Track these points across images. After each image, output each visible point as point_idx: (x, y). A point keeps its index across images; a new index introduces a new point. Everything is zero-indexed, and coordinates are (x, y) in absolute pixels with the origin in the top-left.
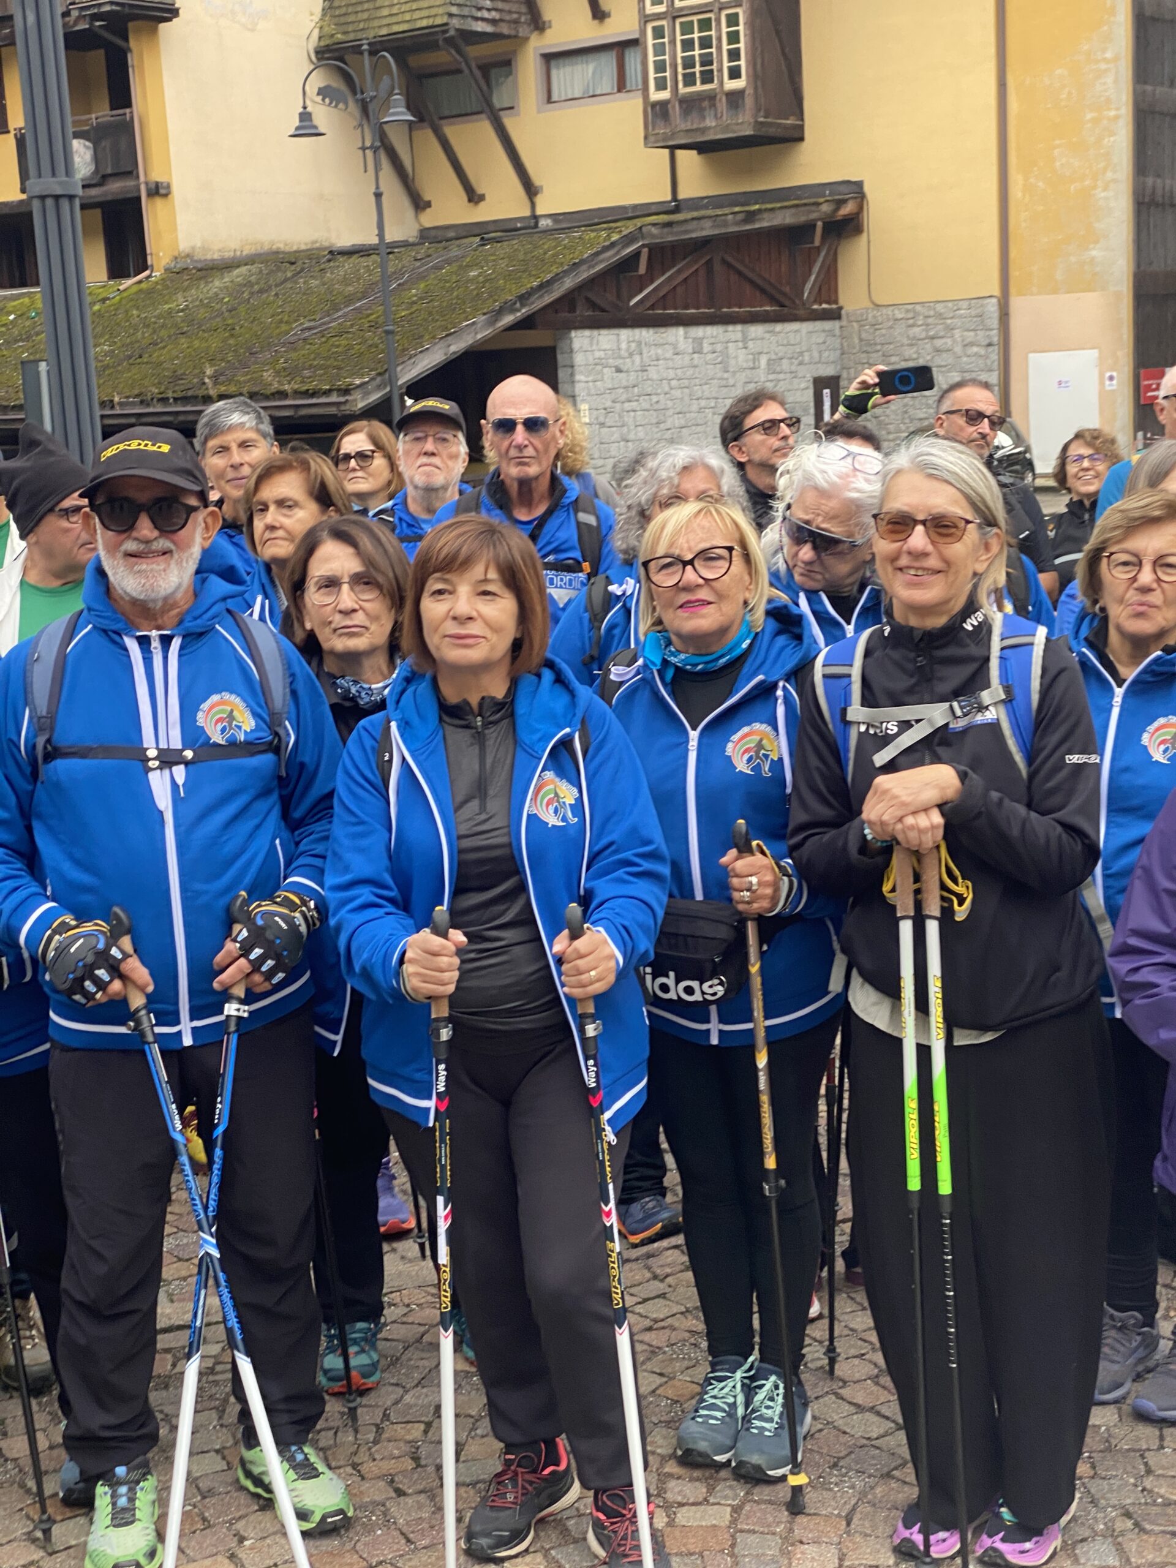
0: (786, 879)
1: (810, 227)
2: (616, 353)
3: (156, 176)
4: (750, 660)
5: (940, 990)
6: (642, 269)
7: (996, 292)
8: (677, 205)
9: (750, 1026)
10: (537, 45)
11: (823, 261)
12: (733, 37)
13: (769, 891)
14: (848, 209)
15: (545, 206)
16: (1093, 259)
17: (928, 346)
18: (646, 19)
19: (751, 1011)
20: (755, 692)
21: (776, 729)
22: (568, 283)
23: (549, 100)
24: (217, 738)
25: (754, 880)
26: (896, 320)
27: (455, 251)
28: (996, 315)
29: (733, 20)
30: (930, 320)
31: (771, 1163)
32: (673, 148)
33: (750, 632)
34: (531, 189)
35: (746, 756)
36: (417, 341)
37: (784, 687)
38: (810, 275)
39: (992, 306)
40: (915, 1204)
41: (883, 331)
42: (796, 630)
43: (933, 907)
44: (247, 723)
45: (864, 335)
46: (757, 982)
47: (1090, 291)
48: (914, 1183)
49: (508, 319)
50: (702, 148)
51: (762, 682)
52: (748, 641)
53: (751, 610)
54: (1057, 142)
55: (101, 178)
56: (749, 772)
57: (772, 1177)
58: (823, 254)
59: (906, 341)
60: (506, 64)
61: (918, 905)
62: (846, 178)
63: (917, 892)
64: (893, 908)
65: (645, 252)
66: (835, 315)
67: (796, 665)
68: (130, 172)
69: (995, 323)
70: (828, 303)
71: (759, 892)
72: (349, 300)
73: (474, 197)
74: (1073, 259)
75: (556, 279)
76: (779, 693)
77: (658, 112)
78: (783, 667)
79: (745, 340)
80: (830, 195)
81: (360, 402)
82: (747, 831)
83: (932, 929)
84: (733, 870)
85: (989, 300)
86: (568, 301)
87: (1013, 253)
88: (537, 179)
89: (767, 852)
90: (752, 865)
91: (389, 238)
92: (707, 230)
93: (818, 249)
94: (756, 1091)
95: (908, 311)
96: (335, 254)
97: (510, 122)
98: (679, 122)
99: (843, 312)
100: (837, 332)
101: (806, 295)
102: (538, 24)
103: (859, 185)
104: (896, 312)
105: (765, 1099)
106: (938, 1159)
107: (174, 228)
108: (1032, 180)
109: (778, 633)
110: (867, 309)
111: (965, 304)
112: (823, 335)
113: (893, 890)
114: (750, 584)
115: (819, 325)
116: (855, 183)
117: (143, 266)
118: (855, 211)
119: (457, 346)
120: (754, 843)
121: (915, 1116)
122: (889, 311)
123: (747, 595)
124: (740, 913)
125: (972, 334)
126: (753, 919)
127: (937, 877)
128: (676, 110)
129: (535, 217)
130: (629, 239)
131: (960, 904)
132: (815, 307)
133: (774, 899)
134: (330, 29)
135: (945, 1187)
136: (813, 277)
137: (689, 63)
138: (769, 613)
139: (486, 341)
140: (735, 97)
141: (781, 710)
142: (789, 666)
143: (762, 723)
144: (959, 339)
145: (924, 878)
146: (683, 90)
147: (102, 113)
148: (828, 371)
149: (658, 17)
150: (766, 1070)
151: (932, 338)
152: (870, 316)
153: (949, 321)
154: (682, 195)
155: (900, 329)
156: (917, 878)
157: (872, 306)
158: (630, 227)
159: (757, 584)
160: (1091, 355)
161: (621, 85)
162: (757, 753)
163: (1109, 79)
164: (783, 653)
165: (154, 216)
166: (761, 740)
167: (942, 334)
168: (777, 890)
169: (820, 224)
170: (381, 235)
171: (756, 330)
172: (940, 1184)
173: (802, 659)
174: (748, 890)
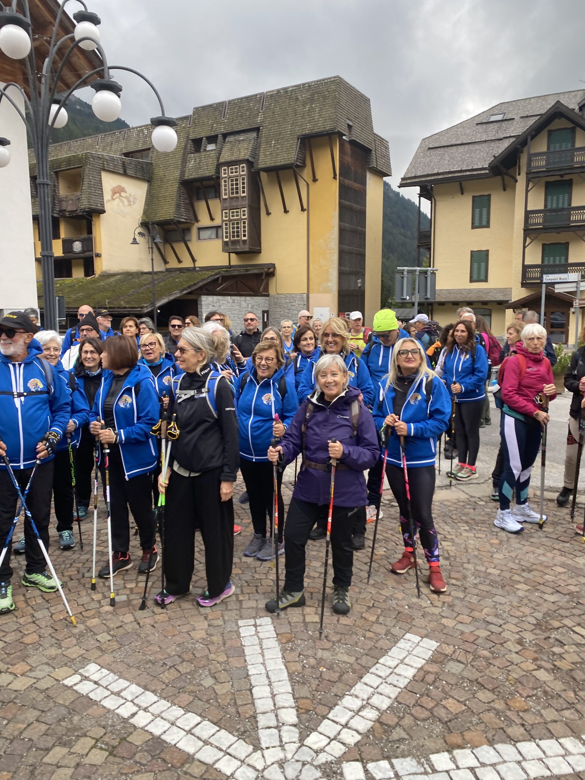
1: (262, 274)
2: (213, 302)
3: (98, 251)
6: (220, 281)
7: (306, 292)
8: (230, 266)
10: (197, 225)
11: (265, 283)
12: (244, 227)
14: (271, 270)
15: (198, 264)
16: (329, 286)
17: (290, 304)
18: (223, 221)
22: (201, 284)
23: (199, 239)
24: (33, 390)
26: (282, 297)
27: (173, 274)
29: (244, 223)
30: (290, 298)
32: (229, 253)
34: (194, 260)
36: (161, 296)
41: (279, 300)
44: (41, 386)
45: (275, 301)
47: (328, 293)
49: (185, 292)
50: (237, 253)
54: (321, 257)
55: (83, 251)
58: (265, 281)
59: (285, 303)
60: (189, 230)
62: (271, 263)
65: (220, 278)
66: (268, 296)
68: (91, 250)
69: (305, 299)
70: (266, 292)
72: (145, 285)
73: (180, 261)
74: (324, 285)
75: (198, 282)
77: (226, 244)
79: (245, 300)
80: (267, 266)
81: (146, 311)
85: (304, 294)
86: (201, 288)
87: (310, 283)
88: (196, 258)
91: (155, 270)
92: (236, 273)
93: (264, 279)
95: (285, 295)
96: (143, 273)
97: (189, 244)
98: (231, 247)
99: (270, 295)
100: (268, 300)
101: (261, 290)
102: (197, 221)
104: (282, 295)
107: (102, 265)
110: (276, 294)
111: (299, 295)
112: (265, 300)
115: (264, 298)
116: (273, 264)
117: (94, 274)
118: (273, 271)
119: (172, 298)
125: (300, 302)
128: (230, 243)
129: (195, 267)
130: (216, 274)
132: (263, 293)
134: (145, 218)
136: (263, 286)
137: (233, 232)
139: (179, 297)
140: (244, 242)
144: (297, 303)
146: (232, 239)
147: (85, 235)
148: (266, 309)
149: (226, 221)
151: (291, 302)
152: (276, 296)
153: (295, 299)
154: (232, 264)
155: (283, 300)
158: (217, 271)
160: (328, 309)
161: (217, 237)
163: (333, 243)
165: (97, 261)
167: (293, 302)
169: (264, 273)
170: (153, 269)
171: (248, 298)
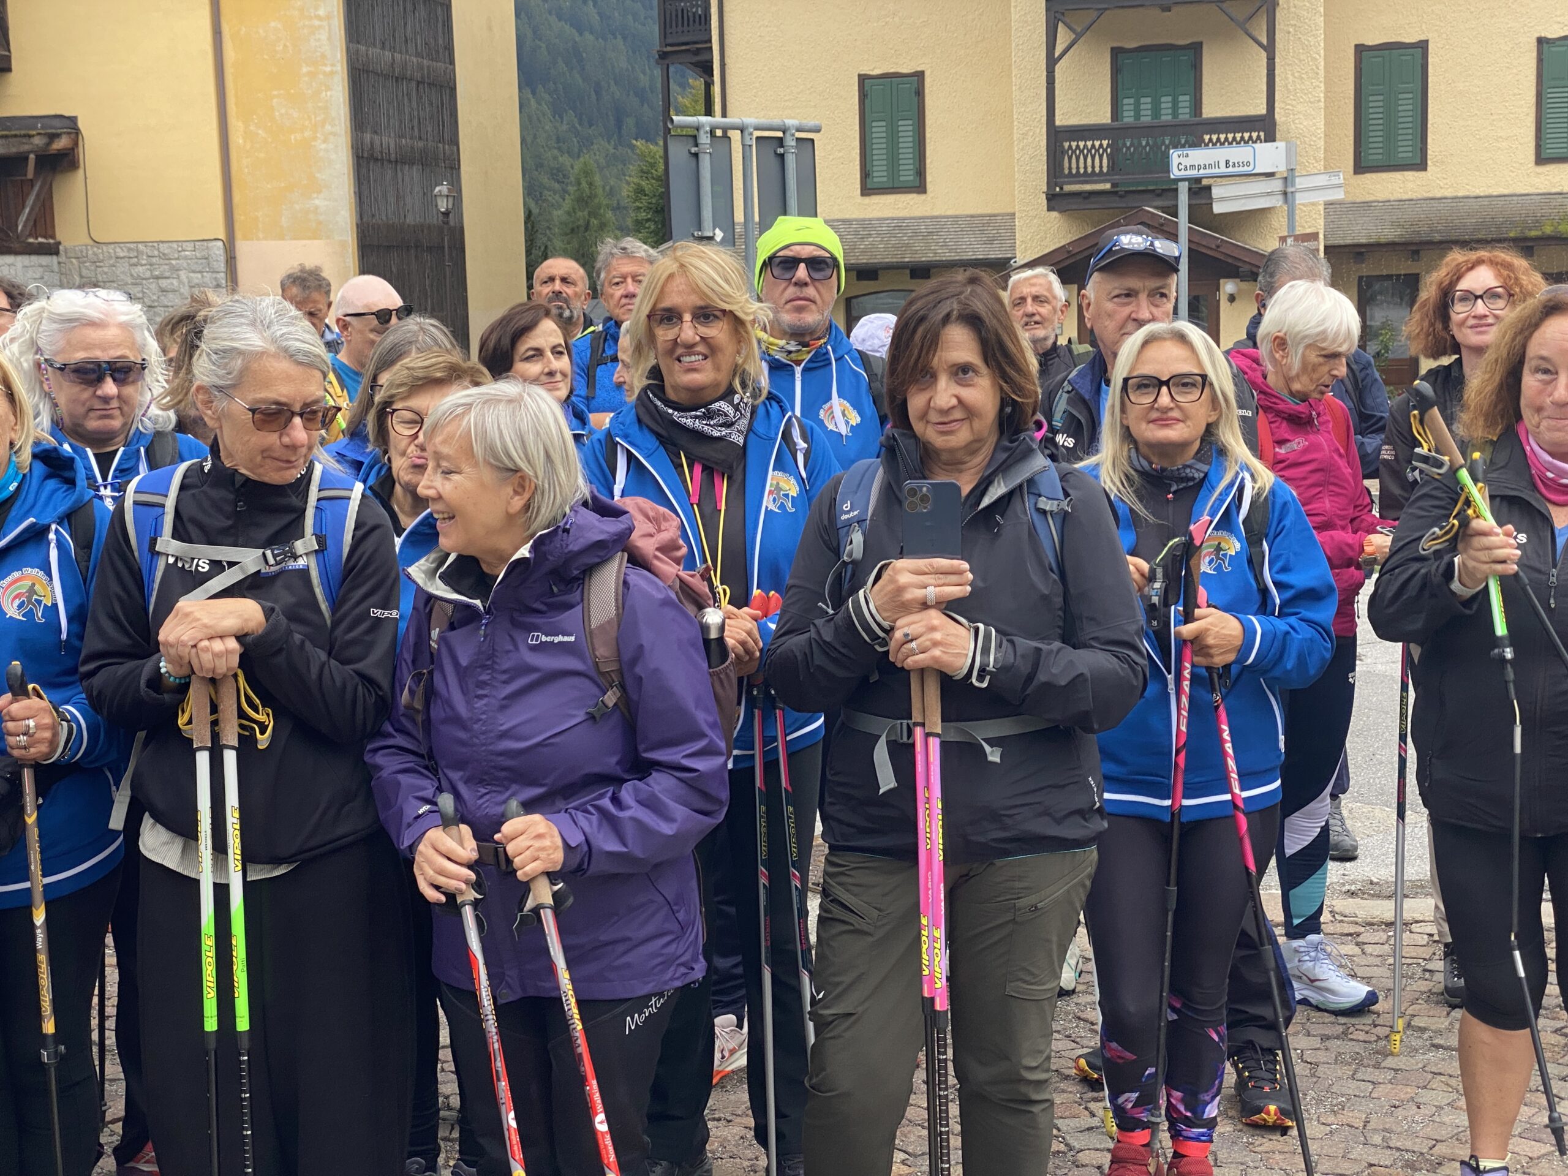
0: (65, 724)
1: (23, 159)
4: (18, 503)
5: (238, 821)
7: (222, 235)
9: (27, 885)
11: (38, 195)
13: (47, 734)
14: (62, 143)
16: (317, 208)
17: (153, 286)
19: (27, 867)
20: (26, 536)
21: (49, 574)
25: (32, 723)
26: (117, 258)
28: (222, 258)
30: (154, 260)
31: (49, 1027)
33: (17, 474)
35: (17, 602)
37: (57, 531)
38: (23, 207)
39: (218, 249)
40: (212, 1044)
41: (106, 269)
42: (67, 474)
43: (230, 736)
45: (84, 272)
46: (33, 834)
47: (315, 239)
48: (211, 1024)
51: (33, 525)
52: (15, 484)
53: (16, 453)
54: (275, 93)
56: (21, 618)
57: (50, 1041)
58: (37, 188)
59: (130, 280)
61: (215, 736)
62: (59, 113)
63: (215, 723)
64: (190, 741)
66: (53, 250)
67: (70, 508)
69: (222, 266)
70: (45, 237)
71: (36, 736)
74: (297, 207)
76: (52, 536)
78: (55, 509)
80: (42, 128)
82: (23, 674)
83: (230, 758)
84: (9, 713)
85: (215, 243)
87: (237, 198)
89: (45, 696)
90: (29, 708)
93: (32, 183)
94: (34, 950)
95: (130, 250)
99: (61, 248)
100: (56, 267)
101: (20, 228)
103: (73, 120)
104: (118, 250)
105: (42, 958)
106: (236, 995)
108: (252, 128)
109: (48, 477)
110: (86, 246)
111: (190, 246)
112: (41, 269)
113: (190, 722)
114: (16, 424)
115: (35, 259)
116: (69, 118)
118: (70, 146)
120: (30, 686)
121: (212, 954)
122: (111, 249)
123: (13, 435)
124: (17, 759)
125: (199, 275)
126: (31, 766)
127: (236, 706)
131: (262, 733)
132: (31, 240)
133: (53, 743)
135: (243, 1024)
136: (27, 210)
138: (35, 456)
141: (54, 554)
142: (62, 509)
143: (33, 568)
144: (186, 281)
145: (221, 707)
150: (45, 928)
151: (157, 278)
152: (90, 252)
153: (173, 262)
156: (214, 709)
157: (91, 242)
159: (23, 424)
162: (29, 598)
164: (55, 496)
166: (34, 585)
167: (167, 274)
168: (55, 735)
169: (32, 156)
172: (238, 1020)
173: (76, 502)
174: (24, 734)
